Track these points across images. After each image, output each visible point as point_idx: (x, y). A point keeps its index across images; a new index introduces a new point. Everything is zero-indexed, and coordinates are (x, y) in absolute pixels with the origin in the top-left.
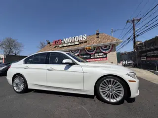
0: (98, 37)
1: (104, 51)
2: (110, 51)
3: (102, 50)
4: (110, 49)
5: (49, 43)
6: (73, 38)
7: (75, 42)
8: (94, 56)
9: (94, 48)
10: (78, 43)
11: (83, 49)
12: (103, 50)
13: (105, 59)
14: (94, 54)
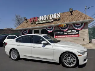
0: (72, 14)
1: (77, 29)
2: (83, 28)
3: (74, 28)
4: (82, 27)
5: (26, 20)
6: (48, 15)
7: (49, 19)
8: (67, 32)
9: (67, 25)
10: (52, 21)
11: (57, 26)
12: (76, 27)
13: (77, 35)
14: (67, 30)
